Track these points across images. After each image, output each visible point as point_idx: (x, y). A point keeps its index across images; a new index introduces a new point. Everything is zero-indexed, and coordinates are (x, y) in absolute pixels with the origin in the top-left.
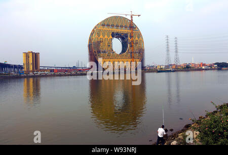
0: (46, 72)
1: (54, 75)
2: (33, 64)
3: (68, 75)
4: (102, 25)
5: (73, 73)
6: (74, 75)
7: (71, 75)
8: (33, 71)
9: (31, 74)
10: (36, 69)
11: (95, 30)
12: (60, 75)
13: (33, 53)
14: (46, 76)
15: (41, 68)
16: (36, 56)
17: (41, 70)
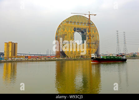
0: (21, 58)
1: (28, 61)
2: (12, 51)
3: (39, 61)
4: (67, 22)
5: (43, 59)
6: (43, 61)
7: (41, 61)
8: (11, 57)
9: (10, 59)
10: (14, 55)
11: (61, 26)
12: (32, 61)
13: (12, 43)
14: (21, 61)
15: (18, 55)
16: (14, 46)
17: (18, 57)
